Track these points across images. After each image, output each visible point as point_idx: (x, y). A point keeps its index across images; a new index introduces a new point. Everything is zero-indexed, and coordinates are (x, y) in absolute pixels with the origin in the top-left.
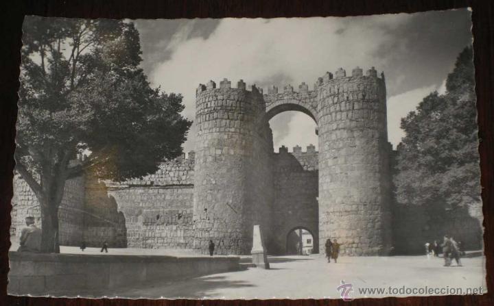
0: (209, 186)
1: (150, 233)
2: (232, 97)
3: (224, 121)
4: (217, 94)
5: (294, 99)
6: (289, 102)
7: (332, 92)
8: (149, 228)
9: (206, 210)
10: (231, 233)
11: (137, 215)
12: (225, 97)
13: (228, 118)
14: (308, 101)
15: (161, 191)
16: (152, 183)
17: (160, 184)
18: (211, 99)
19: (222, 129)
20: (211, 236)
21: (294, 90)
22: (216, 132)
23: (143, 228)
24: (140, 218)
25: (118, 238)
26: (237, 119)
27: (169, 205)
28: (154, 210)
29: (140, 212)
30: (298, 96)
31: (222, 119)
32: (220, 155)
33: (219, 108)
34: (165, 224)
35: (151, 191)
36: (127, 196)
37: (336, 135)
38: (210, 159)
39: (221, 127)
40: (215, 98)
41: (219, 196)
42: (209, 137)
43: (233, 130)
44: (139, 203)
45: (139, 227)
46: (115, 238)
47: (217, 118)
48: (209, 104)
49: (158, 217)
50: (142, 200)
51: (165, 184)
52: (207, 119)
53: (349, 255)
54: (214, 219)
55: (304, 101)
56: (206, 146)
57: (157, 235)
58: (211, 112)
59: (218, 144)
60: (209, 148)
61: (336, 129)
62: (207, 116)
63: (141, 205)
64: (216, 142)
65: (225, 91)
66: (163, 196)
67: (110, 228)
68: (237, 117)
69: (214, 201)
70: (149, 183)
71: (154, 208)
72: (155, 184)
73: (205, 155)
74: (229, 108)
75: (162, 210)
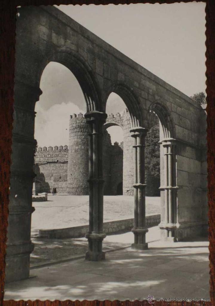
0: (73, 164)
1: (57, 186)
2: (83, 122)
3: (79, 133)
4: (77, 120)
5: (114, 121)
6: (111, 122)
7: (127, 119)
8: (56, 183)
9: (71, 174)
10: (82, 185)
11: (51, 177)
12: (80, 121)
13: (81, 132)
14: (119, 122)
15: (62, 165)
16: (58, 161)
17: (61, 161)
18: (74, 123)
19: (79, 137)
20: (73, 186)
21: (114, 116)
22: (76, 138)
23: (54, 183)
24: (52, 178)
25: (42, 188)
26: (85, 132)
27: (65, 172)
28: (58, 174)
29: (52, 175)
30: (115, 119)
31: (79, 132)
32: (77, 149)
33: (77, 127)
34: (63, 181)
35: (57, 165)
36: (46, 168)
37: (128, 139)
38: (73, 151)
39: (78, 136)
40: (76, 122)
41: (77, 168)
42: (73, 140)
43: (83, 137)
44: (52, 171)
45: (52, 183)
46: (41, 188)
47: (76, 132)
48: (73, 125)
49: (60, 178)
50: (53, 170)
51: (63, 161)
52: (73, 132)
53: (132, 195)
54: (75, 179)
55: (118, 122)
56: (72, 145)
57: (60, 187)
58: (74, 129)
59: (77, 144)
60: (73, 146)
61: (128, 136)
62: (73, 130)
63: (52, 172)
64: (76, 143)
65: (80, 119)
66: (63, 167)
67: (39, 184)
68: (86, 131)
69: (75, 171)
70: (56, 161)
71: (59, 173)
72: (59, 161)
73: (71, 149)
74: (82, 127)
75: (62, 174)
